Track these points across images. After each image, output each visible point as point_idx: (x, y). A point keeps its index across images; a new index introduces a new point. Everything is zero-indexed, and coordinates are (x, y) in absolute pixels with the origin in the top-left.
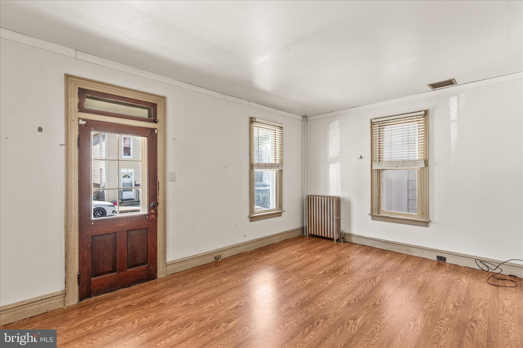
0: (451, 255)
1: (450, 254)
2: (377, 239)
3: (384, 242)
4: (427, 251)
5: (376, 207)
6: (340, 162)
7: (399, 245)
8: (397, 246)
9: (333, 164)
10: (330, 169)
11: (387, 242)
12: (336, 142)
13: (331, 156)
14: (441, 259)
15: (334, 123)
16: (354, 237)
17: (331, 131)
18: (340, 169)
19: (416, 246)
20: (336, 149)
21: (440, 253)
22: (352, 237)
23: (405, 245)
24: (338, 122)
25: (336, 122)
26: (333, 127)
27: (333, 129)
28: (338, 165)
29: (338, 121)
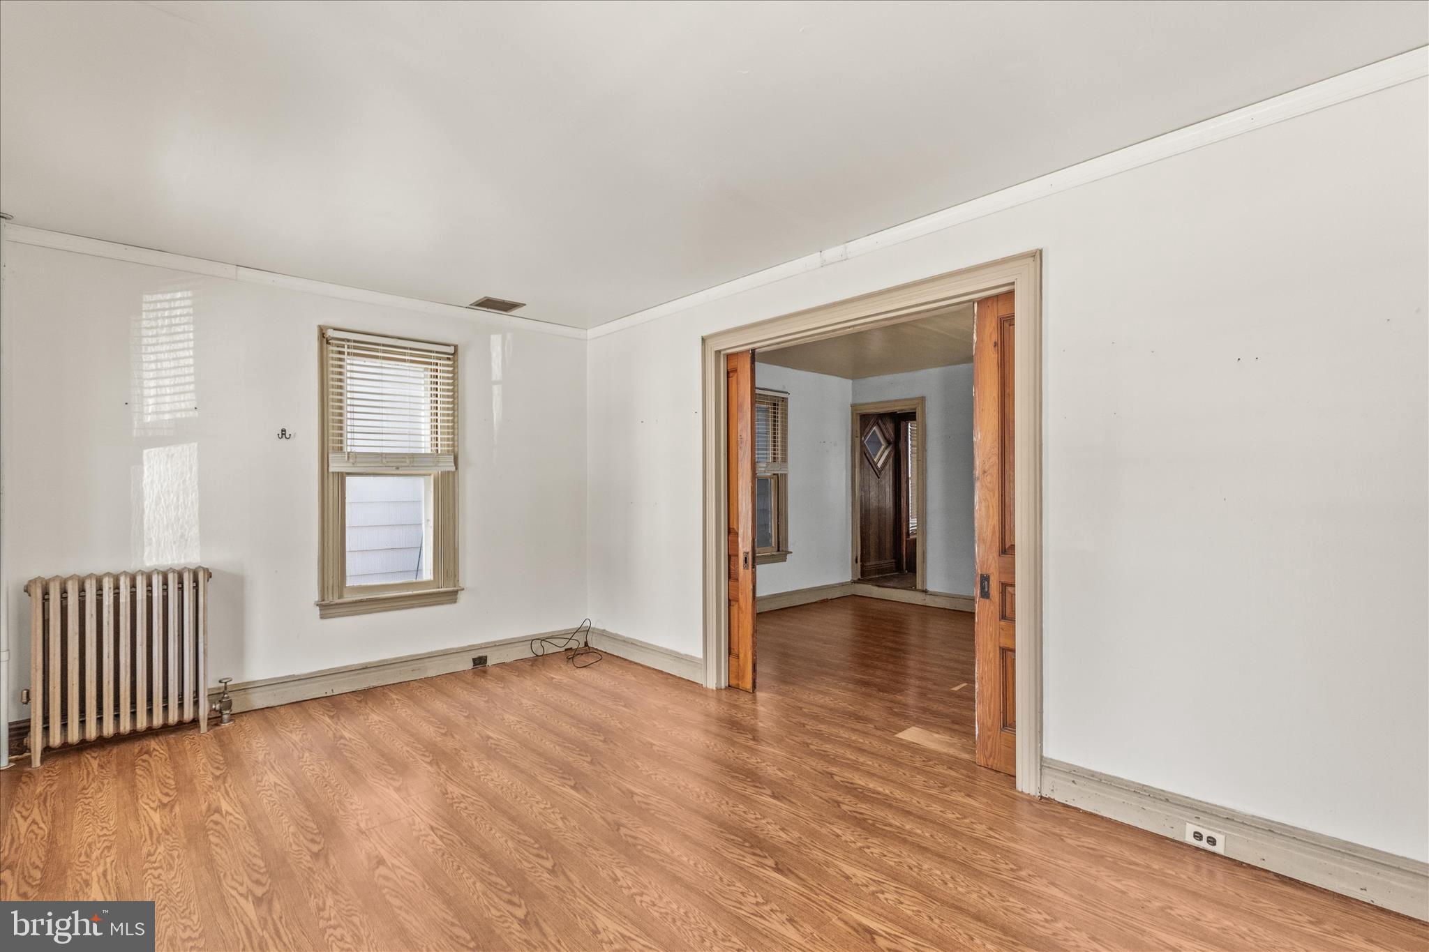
0: (495, 648)
1: (492, 646)
2: (338, 669)
3: (357, 672)
4: (455, 655)
5: (333, 581)
6: (196, 445)
7: (396, 665)
8: (393, 668)
9: (161, 448)
10: (145, 468)
11: (365, 668)
12: (174, 368)
13: (149, 419)
14: (480, 662)
15: (168, 296)
16: (258, 689)
17: (153, 323)
18: (195, 469)
19: (432, 653)
20: (175, 394)
21: (477, 651)
22: (251, 691)
23: (410, 659)
24: (188, 298)
25: (179, 295)
26: (164, 310)
27: (164, 318)
28: (187, 453)
29: (189, 294)
